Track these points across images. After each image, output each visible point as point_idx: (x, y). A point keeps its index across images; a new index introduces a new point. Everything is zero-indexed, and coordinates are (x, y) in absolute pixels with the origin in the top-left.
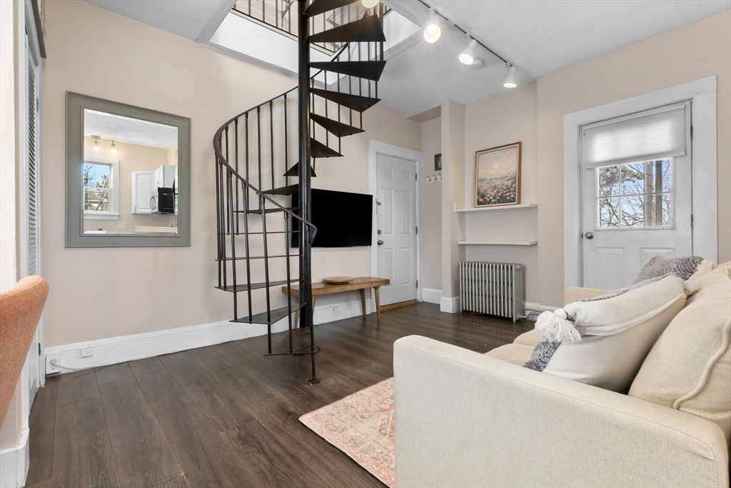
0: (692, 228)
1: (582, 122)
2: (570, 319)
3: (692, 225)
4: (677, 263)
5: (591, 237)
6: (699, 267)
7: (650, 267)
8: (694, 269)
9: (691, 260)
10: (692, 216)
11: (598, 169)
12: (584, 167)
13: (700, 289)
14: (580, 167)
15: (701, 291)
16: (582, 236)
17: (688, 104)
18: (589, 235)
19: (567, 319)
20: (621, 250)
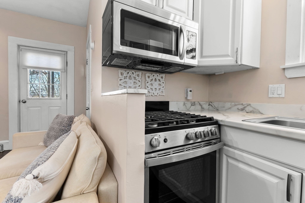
0: (67, 99)
1: (20, 43)
2: (36, 178)
3: (67, 98)
4: (67, 118)
5: (25, 102)
6: (75, 120)
7: (57, 120)
8: (73, 120)
9: (72, 117)
10: (67, 95)
11: (29, 70)
12: (20, 67)
13: (81, 134)
14: (18, 66)
15: (81, 135)
16: (20, 102)
17: (66, 53)
18: (24, 101)
19: (34, 178)
20: (40, 108)
